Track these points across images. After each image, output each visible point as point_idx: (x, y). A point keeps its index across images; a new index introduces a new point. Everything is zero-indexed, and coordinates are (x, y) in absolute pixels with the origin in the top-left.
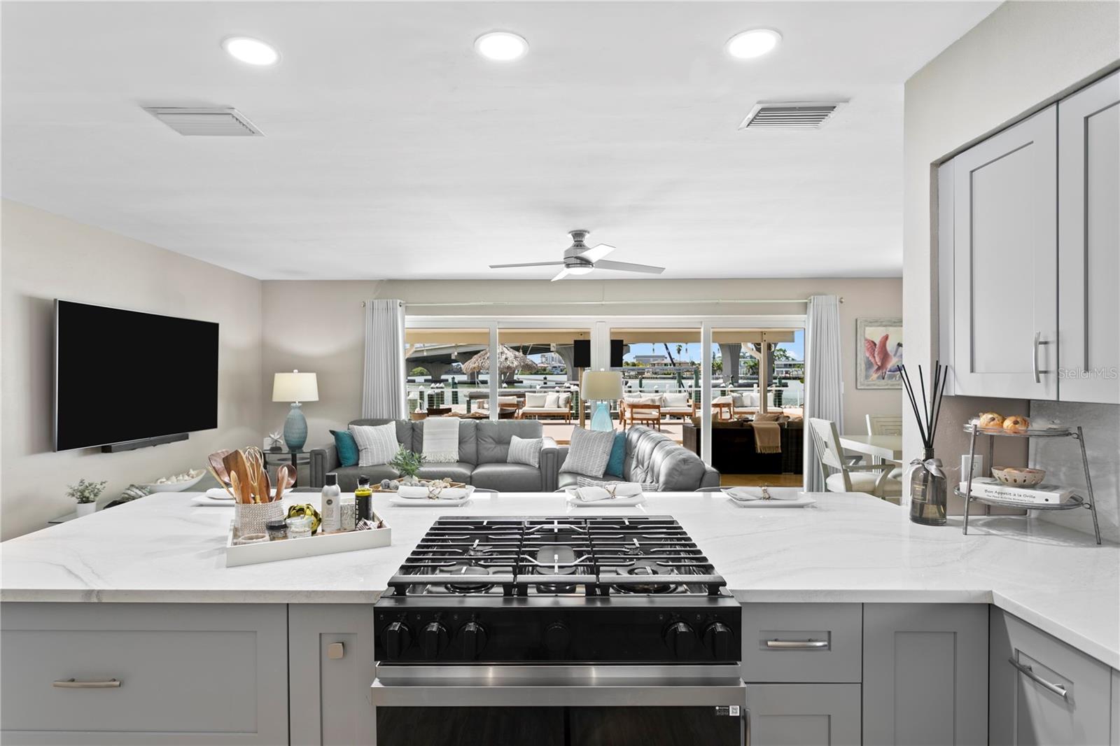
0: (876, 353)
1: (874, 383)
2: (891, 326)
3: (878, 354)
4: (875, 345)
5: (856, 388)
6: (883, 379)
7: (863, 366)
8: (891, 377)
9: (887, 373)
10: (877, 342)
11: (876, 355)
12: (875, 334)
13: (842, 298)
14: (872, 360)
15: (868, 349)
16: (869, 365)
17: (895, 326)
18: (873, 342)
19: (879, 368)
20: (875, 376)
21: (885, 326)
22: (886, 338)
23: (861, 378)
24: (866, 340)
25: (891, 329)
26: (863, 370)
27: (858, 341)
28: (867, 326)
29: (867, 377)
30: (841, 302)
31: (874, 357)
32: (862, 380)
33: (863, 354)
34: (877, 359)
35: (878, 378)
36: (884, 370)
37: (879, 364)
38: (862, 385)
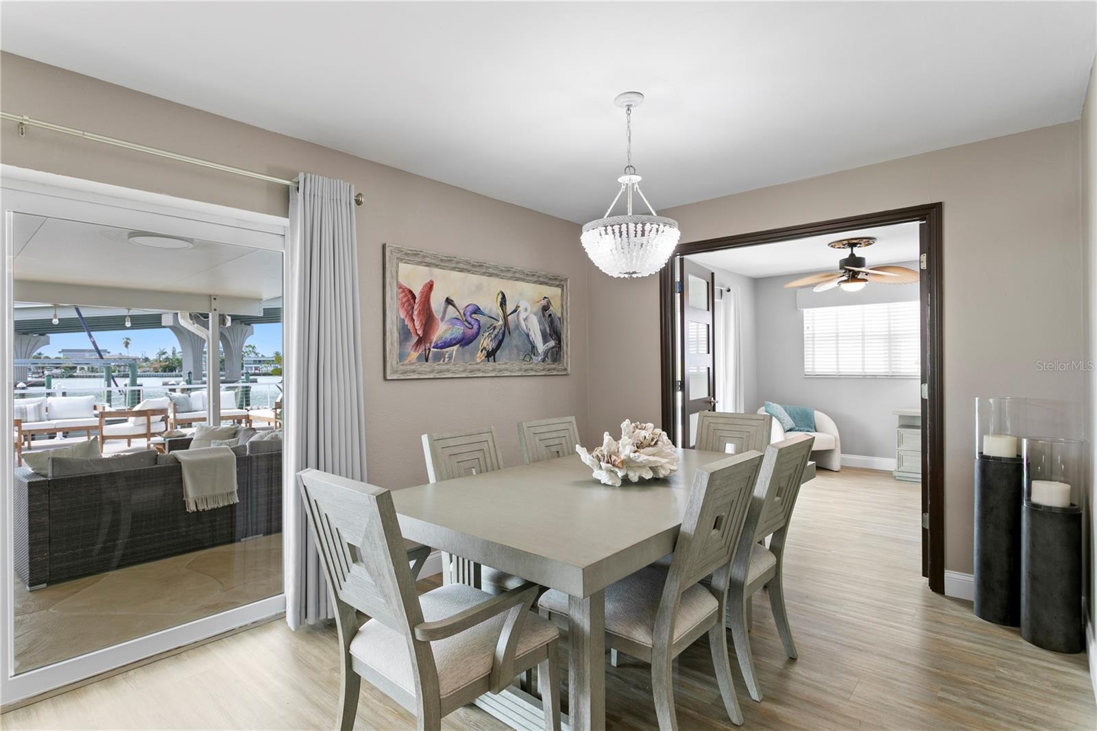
0: (416, 313)
1: (413, 367)
2: (437, 266)
3: (419, 313)
4: (414, 297)
5: (385, 379)
6: (427, 361)
7: (396, 335)
8: (438, 357)
9: (432, 349)
10: (417, 293)
11: (415, 317)
12: (413, 276)
13: (360, 194)
14: (410, 326)
15: (403, 304)
16: (405, 334)
17: (442, 268)
18: (411, 292)
19: (420, 341)
20: (414, 355)
21: (428, 265)
22: (430, 287)
23: (392, 359)
24: (400, 287)
25: (436, 271)
26: (396, 344)
27: (388, 288)
28: (400, 260)
29: (402, 356)
30: (358, 203)
31: (413, 320)
32: (394, 362)
33: (396, 313)
34: (417, 323)
35: (419, 358)
36: (428, 345)
37: (420, 332)
38: (395, 372)
